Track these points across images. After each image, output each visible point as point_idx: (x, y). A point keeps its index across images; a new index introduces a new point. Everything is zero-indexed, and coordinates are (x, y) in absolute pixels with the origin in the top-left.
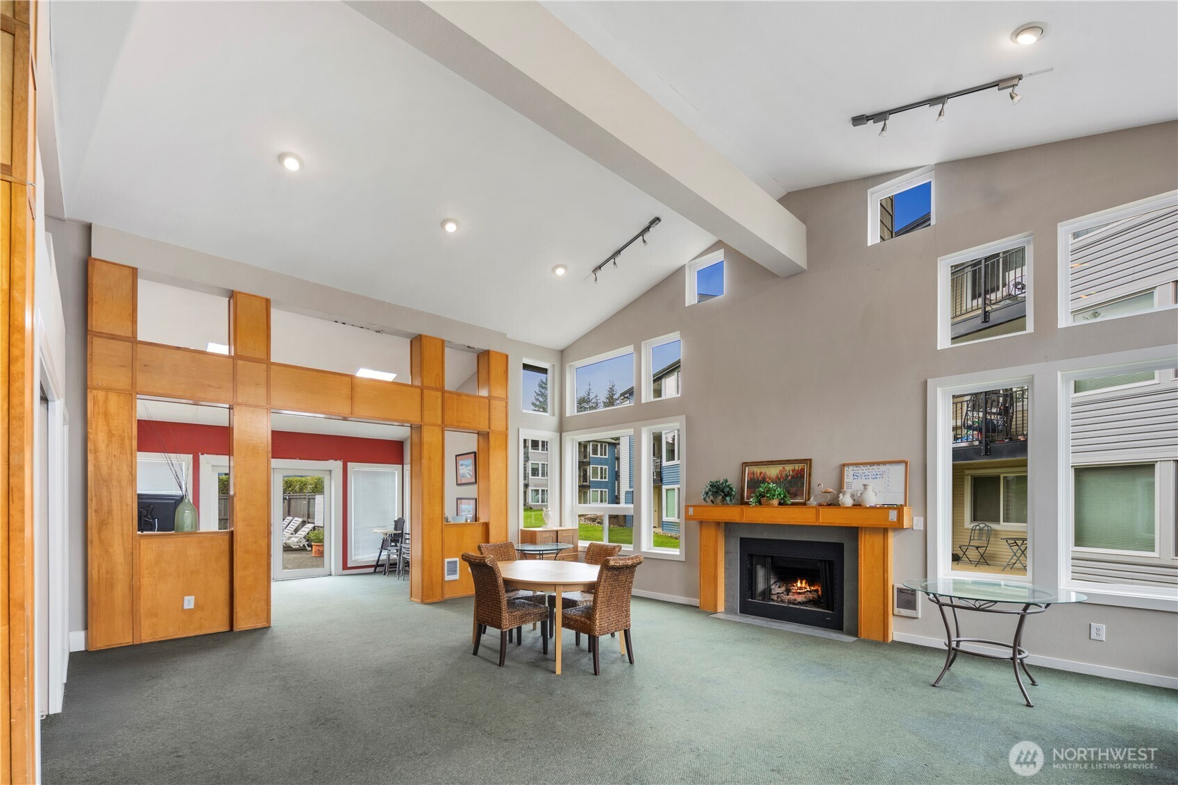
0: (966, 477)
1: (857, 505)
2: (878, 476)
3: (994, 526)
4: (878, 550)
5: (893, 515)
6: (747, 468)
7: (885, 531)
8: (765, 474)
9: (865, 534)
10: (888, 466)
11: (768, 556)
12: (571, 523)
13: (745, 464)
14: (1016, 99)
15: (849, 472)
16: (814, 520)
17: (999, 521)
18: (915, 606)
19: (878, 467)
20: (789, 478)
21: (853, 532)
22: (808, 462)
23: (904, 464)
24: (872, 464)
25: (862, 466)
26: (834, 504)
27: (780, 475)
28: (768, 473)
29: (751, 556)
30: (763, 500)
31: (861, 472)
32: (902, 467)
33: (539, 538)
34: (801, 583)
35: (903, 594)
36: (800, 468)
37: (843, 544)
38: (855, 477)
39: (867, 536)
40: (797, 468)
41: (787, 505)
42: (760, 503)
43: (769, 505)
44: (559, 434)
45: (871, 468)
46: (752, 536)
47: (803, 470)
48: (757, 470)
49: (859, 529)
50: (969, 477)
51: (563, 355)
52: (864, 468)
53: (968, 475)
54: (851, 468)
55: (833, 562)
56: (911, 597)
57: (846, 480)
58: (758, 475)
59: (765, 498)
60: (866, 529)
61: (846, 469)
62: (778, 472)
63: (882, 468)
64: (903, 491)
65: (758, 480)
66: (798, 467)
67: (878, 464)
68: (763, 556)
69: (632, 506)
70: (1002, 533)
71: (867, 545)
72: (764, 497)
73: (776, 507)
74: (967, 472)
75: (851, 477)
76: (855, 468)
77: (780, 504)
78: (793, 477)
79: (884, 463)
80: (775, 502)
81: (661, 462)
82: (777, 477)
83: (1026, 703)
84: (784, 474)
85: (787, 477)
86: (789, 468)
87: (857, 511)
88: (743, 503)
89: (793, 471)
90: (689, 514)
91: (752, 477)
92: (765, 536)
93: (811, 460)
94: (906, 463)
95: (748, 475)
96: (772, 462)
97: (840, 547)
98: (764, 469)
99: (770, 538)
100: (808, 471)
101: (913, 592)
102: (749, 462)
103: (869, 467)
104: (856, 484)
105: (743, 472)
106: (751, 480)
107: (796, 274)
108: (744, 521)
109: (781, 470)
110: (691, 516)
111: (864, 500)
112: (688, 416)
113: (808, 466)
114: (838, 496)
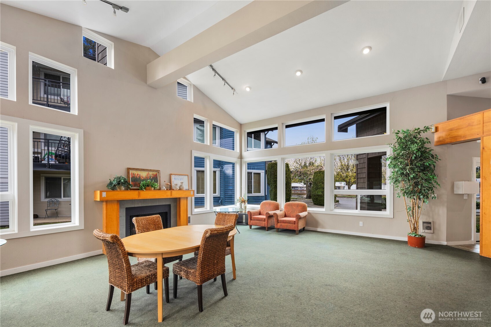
0: (41, 178)
1: (180, 189)
2: (182, 179)
3: (59, 199)
4: (185, 205)
5: (192, 193)
6: (130, 171)
7: (187, 198)
8: (140, 175)
10: (183, 176)
15: (173, 177)
17: (61, 197)
20: (152, 178)
21: (177, 201)
22: (158, 171)
24: (179, 175)
26: (170, 188)
27: (147, 176)
28: (141, 175)
29: (131, 216)
30: (147, 188)
31: (176, 177)
32: (187, 177)
39: (183, 200)
40: (154, 174)
42: (145, 189)
43: (151, 190)
46: (133, 206)
47: (157, 175)
48: (136, 172)
50: (44, 177)
52: (177, 176)
53: (43, 176)
54: (173, 176)
55: (167, 212)
57: (172, 180)
58: (137, 175)
59: (150, 187)
60: (182, 198)
61: (171, 176)
62: (146, 174)
63: (182, 177)
64: (188, 185)
65: (137, 178)
66: (155, 173)
67: (181, 175)
70: (62, 202)
71: (183, 202)
72: (147, 186)
73: (153, 191)
74: (42, 175)
75: (174, 179)
76: (175, 176)
77: (154, 189)
79: (183, 175)
82: (146, 177)
84: (149, 176)
86: (151, 173)
87: (180, 192)
88: (129, 189)
90: (103, 197)
91: (133, 176)
92: (140, 205)
93: (160, 171)
94: (188, 176)
95: (131, 174)
96: (143, 169)
97: (170, 205)
98: (139, 173)
99: (142, 206)
100: (159, 175)
101: (190, 217)
102: (131, 168)
103: (178, 176)
104: (176, 182)
105: (128, 173)
106: (133, 177)
107: (154, 88)
108: (140, 198)
109: (147, 174)
110: (104, 197)
111: (183, 188)
112: (84, 131)
113: (159, 173)
114: (171, 186)
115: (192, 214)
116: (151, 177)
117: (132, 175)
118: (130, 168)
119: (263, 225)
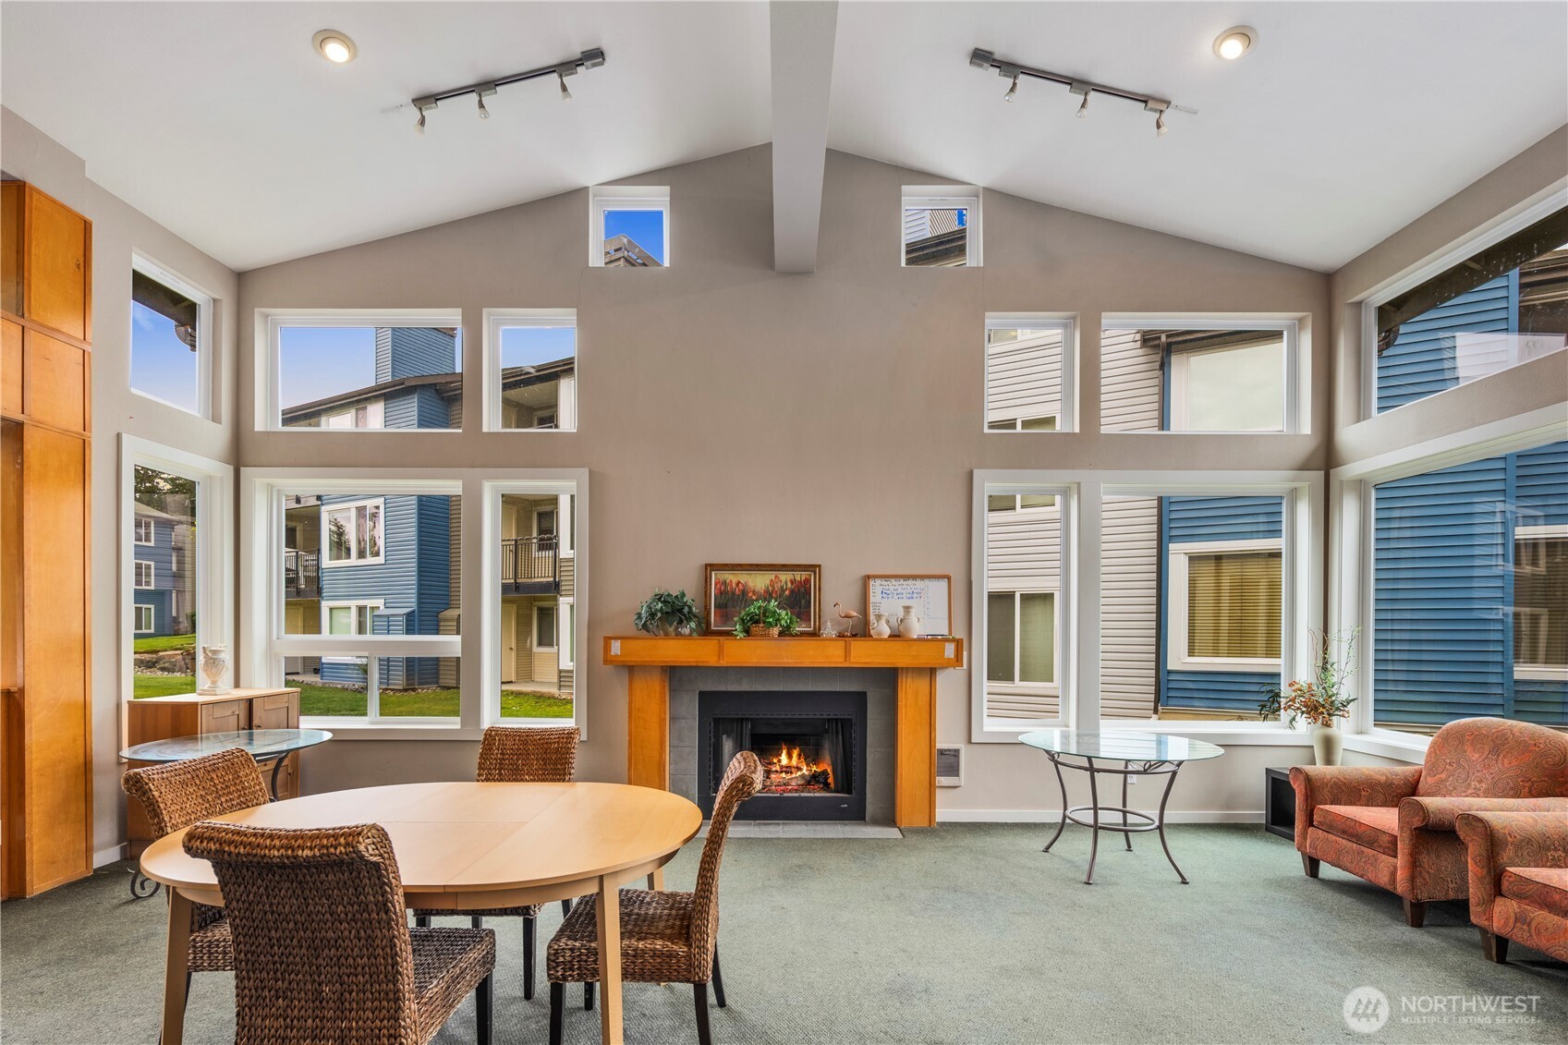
1: (896, 636)
2: (915, 595)
4: (924, 699)
5: (950, 650)
6: (713, 573)
7: (932, 672)
8: (745, 585)
9: (906, 677)
10: (927, 582)
11: (746, 719)
12: (264, 681)
13: (710, 567)
14: (1163, 129)
15: (876, 588)
16: (842, 660)
18: (958, 770)
19: (914, 582)
20: (787, 593)
21: (889, 677)
22: (814, 568)
23: (946, 580)
24: (906, 577)
25: (893, 580)
26: (861, 630)
27: (770, 589)
28: (751, 584)
29: (717, 721)
30: (754, 629)
31: (892, 588)
32: (944, 583)
33: (204, 719)
34: (790, 756)
35: (943, 757)
36: (803, 578)
37: (865, 693)
38: (884, 595)
39: (909, 680)
40: (798, 578)
41: (791, 635)
42: (747, 632)
43: (766, 636)
44: (231, 468)
45: (905, 583)
46: (722, 688)
47: (807, 581)
48: (732, 578)
49: (900, 670)
51: (243, 282)
52: (897, 583)
54: (878, 582)
55: (851, 720)
56: (952, 760)
57: (872, 599)
58: (735, 585)
59: (762, 625)
60: (907, 670)
61: (872, 582)
62: (768, 582)
63: (919, 584)
64: (947, 616)
65: (734, 594)
66: (799, 576)
67: (914, 577)
68: (738, 719)
69: (458, 638)
71: (909, 692)
72: (757, 622)
73: (776, 639)
75: (879, 595)
76: (884, 583)
77: (781, 634)
78: (792, 591)
79: (922, 577)
80: (775, 631)
81: (318, 560)
82: (767, 591)
83: (1180, 880)
84: (777, 587)
85: (783, 590)
86: (785, 577)
87: (896, 645)
88: (706, 632)
89: (792, 582)
90: (612, 654)
91: (723, 588)
92: (745, 686)
93: (819, 566)
94: (949, 578)
95: (716, 584)
96: (758, 565)
97: (861, 697)
98: (744, 577)
99: (753, 690)
100: (815, 583)
101: (956, 753)
102: (717, 564)
103: (902, 581)
104: (887, 605)
105: (707, 580)
106: (721, 593)
107: (798, 273)
108: (723, 663)
109: (772, 580)
110: (616, 656)
111: (907, 629)
112: (591, 473)
113: (815, 574)
114: (865, 623)
115: (970, 742)
116: (784, 591)
117: (718, 586)
118: (711, 565)
119: (1383, 879)
